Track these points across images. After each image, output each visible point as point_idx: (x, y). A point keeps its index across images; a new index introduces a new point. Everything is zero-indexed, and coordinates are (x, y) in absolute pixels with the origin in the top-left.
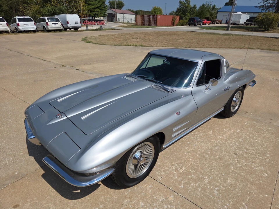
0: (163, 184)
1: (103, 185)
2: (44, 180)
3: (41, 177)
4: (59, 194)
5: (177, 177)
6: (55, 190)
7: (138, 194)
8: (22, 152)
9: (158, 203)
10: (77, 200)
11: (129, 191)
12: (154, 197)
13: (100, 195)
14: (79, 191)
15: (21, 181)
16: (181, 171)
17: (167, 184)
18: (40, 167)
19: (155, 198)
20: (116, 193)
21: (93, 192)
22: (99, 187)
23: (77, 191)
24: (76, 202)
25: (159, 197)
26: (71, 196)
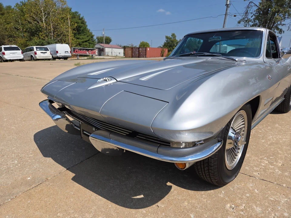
0: (268, 180)
1: (175, 186)
2: (77, 185)
3: (72, 181)
4: (109, 202)
5: (280, 172)
6: (101, 196)
7: (242, 196)
8: (31, 154)
9: (283, 205)
10: (146, 209)
11: (223, 192)
12: (270, 198)
13: (179, 199)
14: (142, 196)
15: (39, 188)
16: (280, 164)
17: (274, 181)
18: (66, 169)
19: (272, 199)
20: (204, 196)
21: (166, 196)
22: (172, 190)
23: (138, 197)
24: (144, 212)
25: (277, 198)
26: (132, 204)
